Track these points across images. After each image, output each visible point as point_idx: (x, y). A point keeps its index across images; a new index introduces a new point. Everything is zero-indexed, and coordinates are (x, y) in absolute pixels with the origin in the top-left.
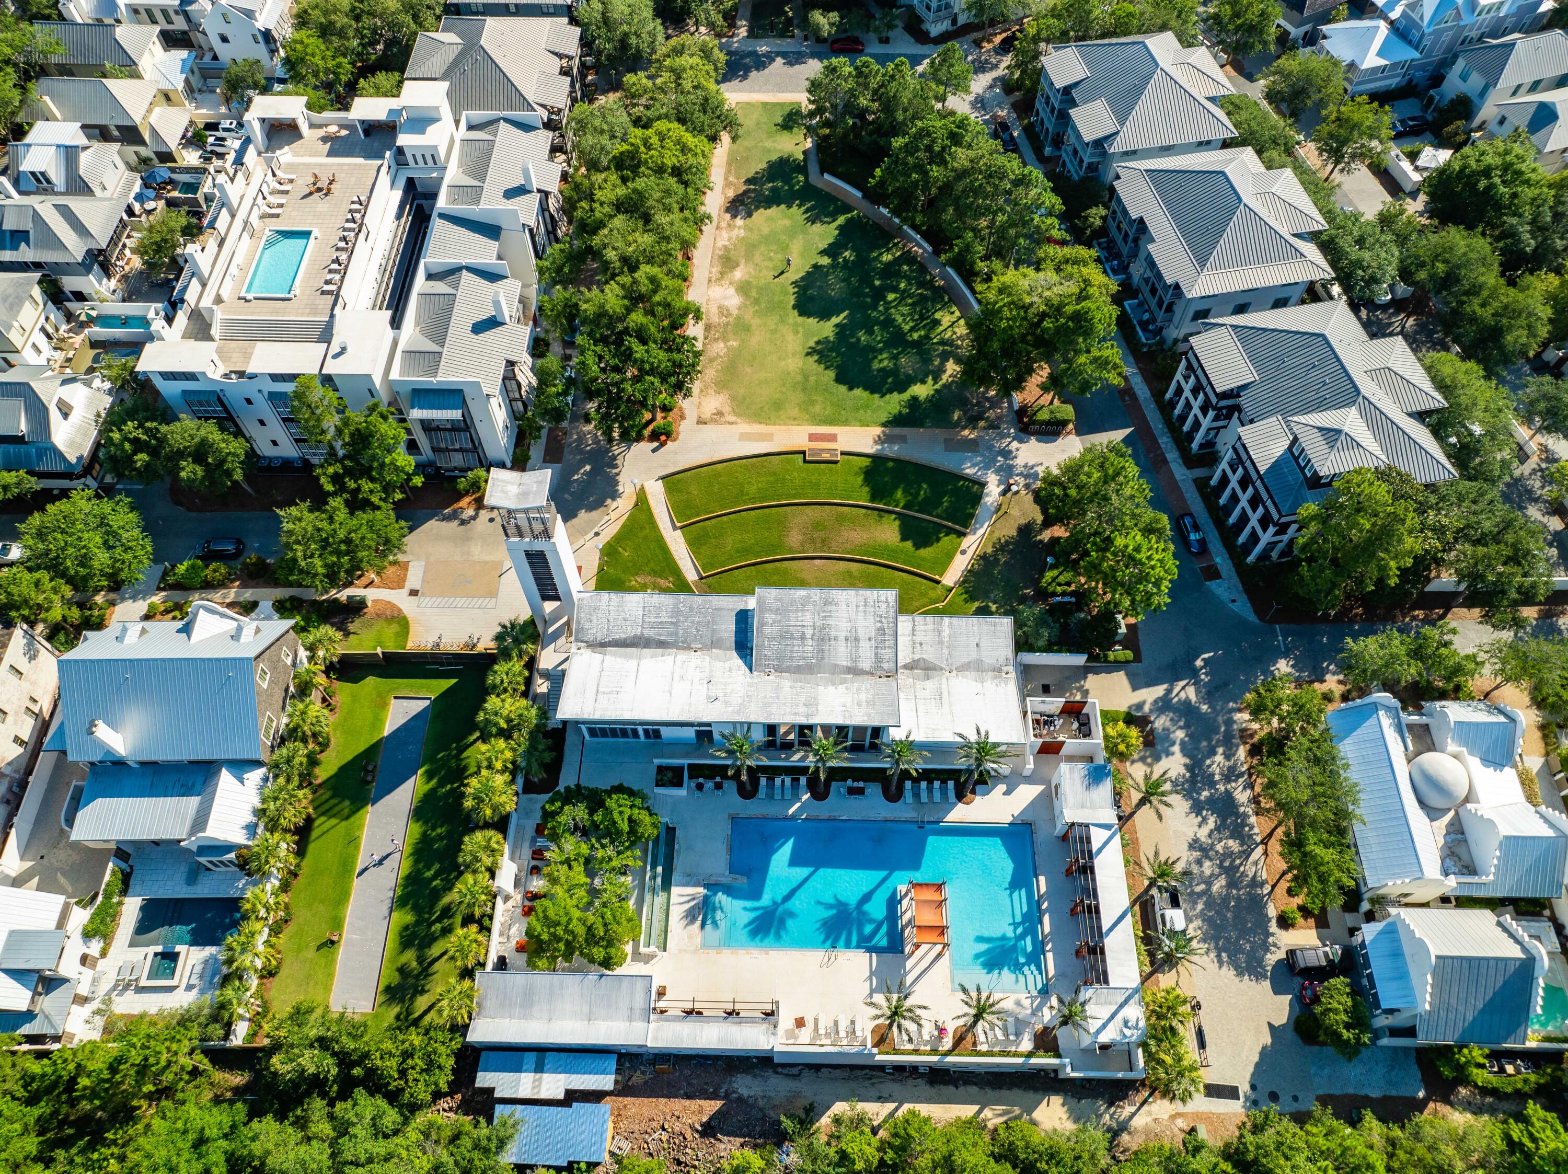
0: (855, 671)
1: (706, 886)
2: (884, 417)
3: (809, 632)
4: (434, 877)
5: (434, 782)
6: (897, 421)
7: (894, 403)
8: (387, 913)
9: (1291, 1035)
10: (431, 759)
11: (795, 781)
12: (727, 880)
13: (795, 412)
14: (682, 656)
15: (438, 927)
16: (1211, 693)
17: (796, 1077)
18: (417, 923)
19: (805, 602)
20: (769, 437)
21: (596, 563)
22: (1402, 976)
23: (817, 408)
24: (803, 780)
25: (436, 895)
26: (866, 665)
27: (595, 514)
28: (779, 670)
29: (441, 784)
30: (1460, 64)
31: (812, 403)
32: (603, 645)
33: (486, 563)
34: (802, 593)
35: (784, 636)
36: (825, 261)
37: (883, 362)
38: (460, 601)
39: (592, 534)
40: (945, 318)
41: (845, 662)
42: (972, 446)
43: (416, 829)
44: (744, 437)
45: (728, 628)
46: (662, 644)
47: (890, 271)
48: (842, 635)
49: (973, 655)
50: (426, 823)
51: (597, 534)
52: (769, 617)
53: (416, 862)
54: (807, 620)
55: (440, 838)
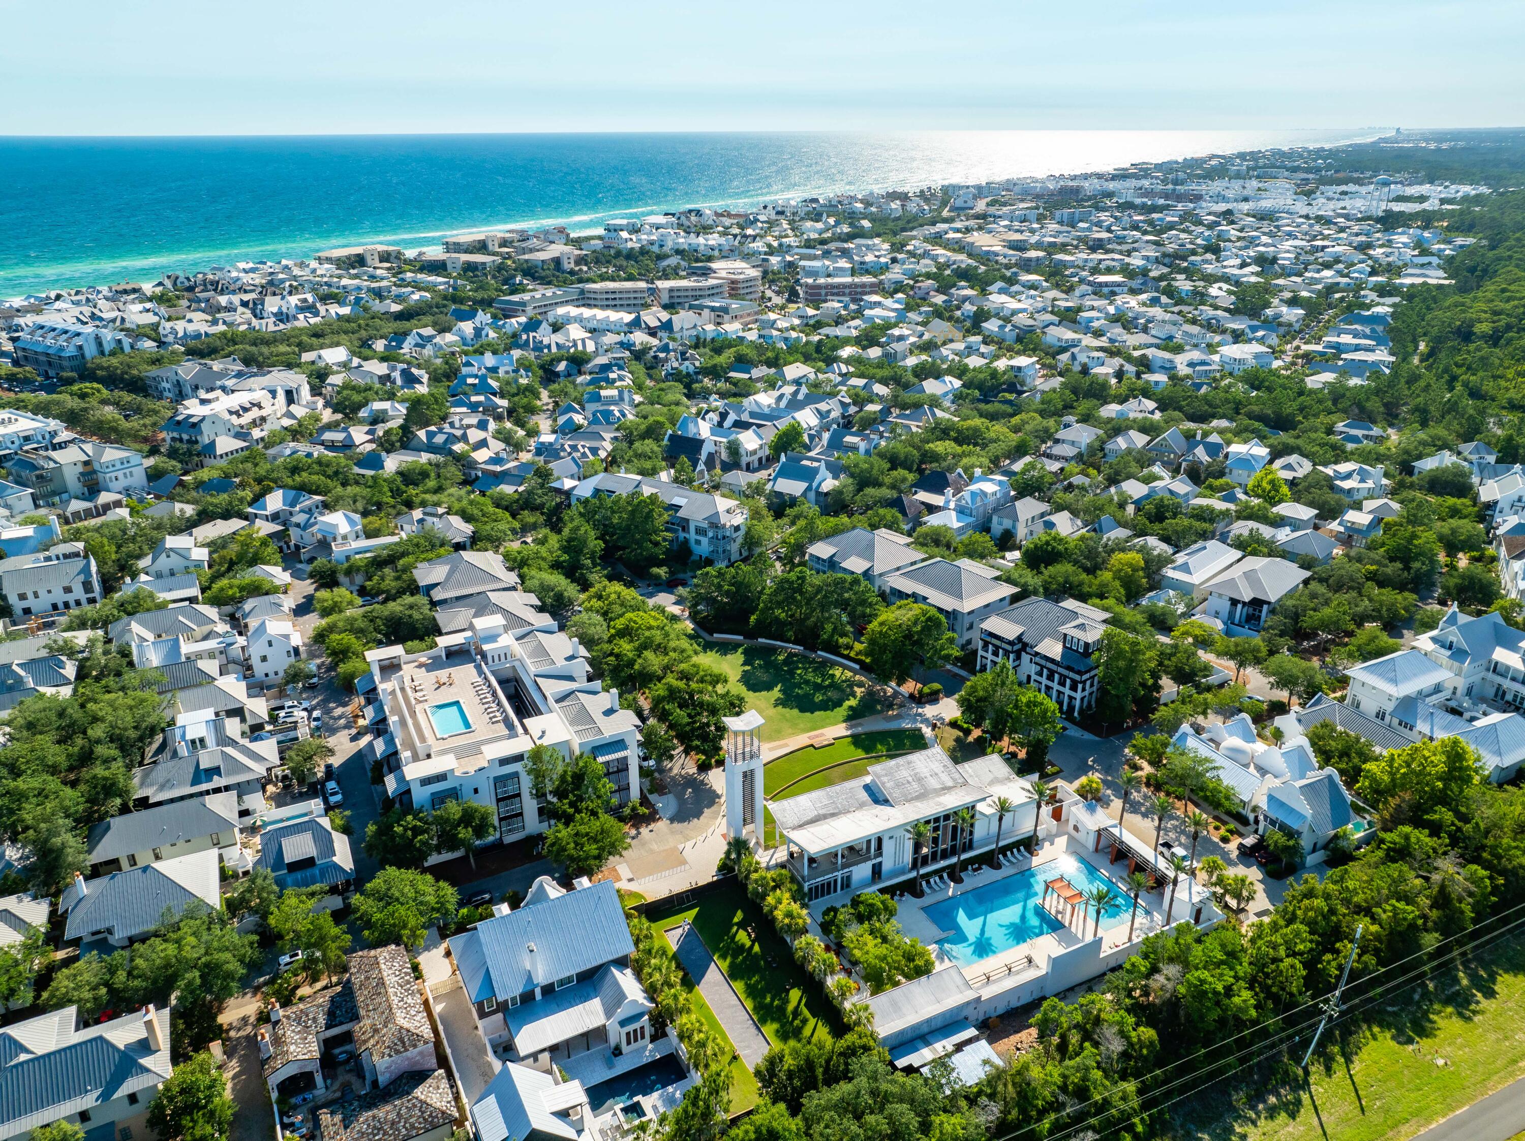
0: (947, 789)
1: (938, 943)
2: (841, 719)
3: (910, 779)
4: (773, 1000)
5: (729, 960)
6: (848, 719)
7: (842, 712)
8: (755, 1031)
9: (1270, 880)
10: (716, 949)
11: (941, 878)
12: (943, 935)
13: (790, 731)
14: (849, 816)
15: (796, 1022)
16: (1107, 770)
18: (782, 1026)
19: (898, 766)
20: (786, 745)
22: (1292, 811)
23: (802, 726)
24: (945, 875)
25: (782, 1009)
26: (950, 783)
27: (714, 808)
28: (909, 801)
29: (734, 957)
30: (995, 519)
31: (797, 725)
32: (800, 826)
33: (666, 851)
35: (898, 785)
36: (748, 668)
37: (818, 698)
38: (668, 872)
40: (837, 672)
41: (939, 786)
42: (899, 717)
43: (739, 986)
45: (864, 796)
46: (833, 815)
47: (786, 662)
48: (927, 775)
49: (991, 776)
50: (742, 978)
52: (885, 779)
53: (754, 999)
54: (904, 774)
55: (757, 982)
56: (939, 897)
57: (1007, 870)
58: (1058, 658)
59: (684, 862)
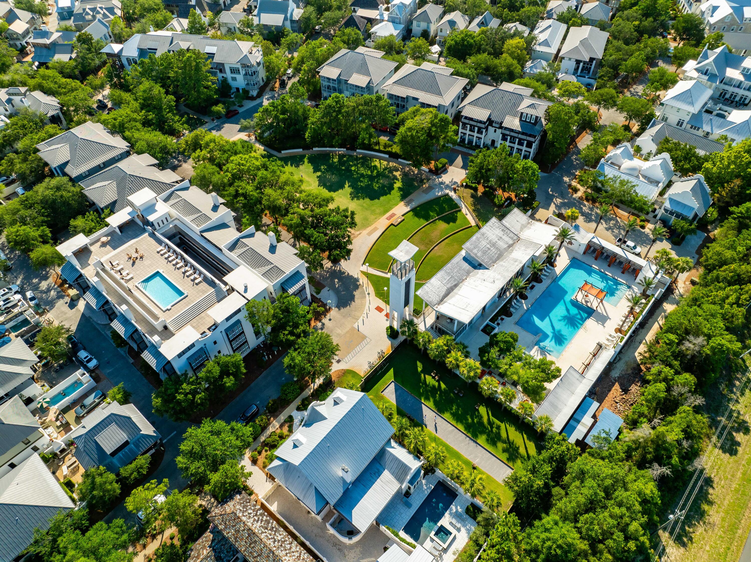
0: (510, 246)
1: (536, 345)
2: (399, 199)
3: (488, 246)
4: (473, 420)
5: (432, 400)
6: (403, 197)
7: (395, 194)
8: (475, 444)
10: (420, 395)
11: (516, 299)
12: (537, 339)
13: (373, 217)
14: (466, 283)
15: (494, 430)
17: (620, 359)
18: (488, 435)
19: (478, 239)
20: (376, 229)
21: (381, 301)
22: (685, 206)
23: (378, 211)
24: (518, 297)
25: (481, 423)
26: (511, 242)
28: (495, 262)
29: (434, 397)
31: (374, 211)
32: (442, 300)
33: (348, 332)
34: (474, 238)
35: (484, 253)
36: (319, 174)
37: (376, 186)
38: (357, 349)
39: (367, 296)
40: (376, 163)
41: (506, 246)
42: (430, 188)
43: (447, 415)
44: (369, 234)
45: (466, 266)
46: (456, 286)
47: (341, 162)
48: (496, 239)
50: (447, 410)
51: (369, 294)
52: (475, 251)
53: (462, 422)
54: (484, 243)
55: (457, 409)
56: (521, 313)
57: (546, 282)
58: (520, 130)
59: (364, 337)
